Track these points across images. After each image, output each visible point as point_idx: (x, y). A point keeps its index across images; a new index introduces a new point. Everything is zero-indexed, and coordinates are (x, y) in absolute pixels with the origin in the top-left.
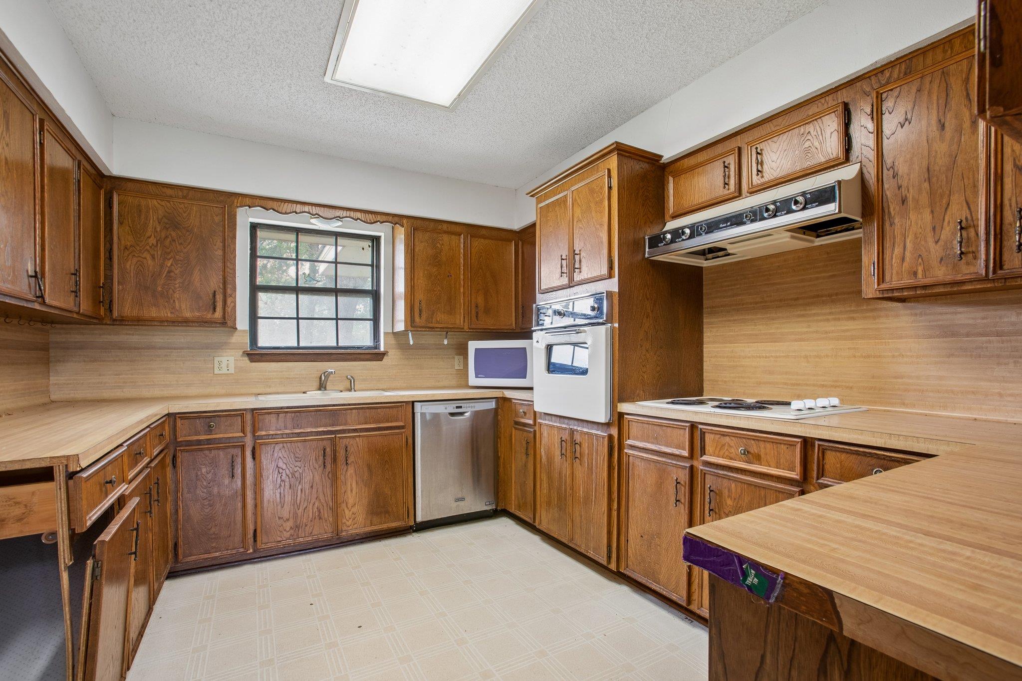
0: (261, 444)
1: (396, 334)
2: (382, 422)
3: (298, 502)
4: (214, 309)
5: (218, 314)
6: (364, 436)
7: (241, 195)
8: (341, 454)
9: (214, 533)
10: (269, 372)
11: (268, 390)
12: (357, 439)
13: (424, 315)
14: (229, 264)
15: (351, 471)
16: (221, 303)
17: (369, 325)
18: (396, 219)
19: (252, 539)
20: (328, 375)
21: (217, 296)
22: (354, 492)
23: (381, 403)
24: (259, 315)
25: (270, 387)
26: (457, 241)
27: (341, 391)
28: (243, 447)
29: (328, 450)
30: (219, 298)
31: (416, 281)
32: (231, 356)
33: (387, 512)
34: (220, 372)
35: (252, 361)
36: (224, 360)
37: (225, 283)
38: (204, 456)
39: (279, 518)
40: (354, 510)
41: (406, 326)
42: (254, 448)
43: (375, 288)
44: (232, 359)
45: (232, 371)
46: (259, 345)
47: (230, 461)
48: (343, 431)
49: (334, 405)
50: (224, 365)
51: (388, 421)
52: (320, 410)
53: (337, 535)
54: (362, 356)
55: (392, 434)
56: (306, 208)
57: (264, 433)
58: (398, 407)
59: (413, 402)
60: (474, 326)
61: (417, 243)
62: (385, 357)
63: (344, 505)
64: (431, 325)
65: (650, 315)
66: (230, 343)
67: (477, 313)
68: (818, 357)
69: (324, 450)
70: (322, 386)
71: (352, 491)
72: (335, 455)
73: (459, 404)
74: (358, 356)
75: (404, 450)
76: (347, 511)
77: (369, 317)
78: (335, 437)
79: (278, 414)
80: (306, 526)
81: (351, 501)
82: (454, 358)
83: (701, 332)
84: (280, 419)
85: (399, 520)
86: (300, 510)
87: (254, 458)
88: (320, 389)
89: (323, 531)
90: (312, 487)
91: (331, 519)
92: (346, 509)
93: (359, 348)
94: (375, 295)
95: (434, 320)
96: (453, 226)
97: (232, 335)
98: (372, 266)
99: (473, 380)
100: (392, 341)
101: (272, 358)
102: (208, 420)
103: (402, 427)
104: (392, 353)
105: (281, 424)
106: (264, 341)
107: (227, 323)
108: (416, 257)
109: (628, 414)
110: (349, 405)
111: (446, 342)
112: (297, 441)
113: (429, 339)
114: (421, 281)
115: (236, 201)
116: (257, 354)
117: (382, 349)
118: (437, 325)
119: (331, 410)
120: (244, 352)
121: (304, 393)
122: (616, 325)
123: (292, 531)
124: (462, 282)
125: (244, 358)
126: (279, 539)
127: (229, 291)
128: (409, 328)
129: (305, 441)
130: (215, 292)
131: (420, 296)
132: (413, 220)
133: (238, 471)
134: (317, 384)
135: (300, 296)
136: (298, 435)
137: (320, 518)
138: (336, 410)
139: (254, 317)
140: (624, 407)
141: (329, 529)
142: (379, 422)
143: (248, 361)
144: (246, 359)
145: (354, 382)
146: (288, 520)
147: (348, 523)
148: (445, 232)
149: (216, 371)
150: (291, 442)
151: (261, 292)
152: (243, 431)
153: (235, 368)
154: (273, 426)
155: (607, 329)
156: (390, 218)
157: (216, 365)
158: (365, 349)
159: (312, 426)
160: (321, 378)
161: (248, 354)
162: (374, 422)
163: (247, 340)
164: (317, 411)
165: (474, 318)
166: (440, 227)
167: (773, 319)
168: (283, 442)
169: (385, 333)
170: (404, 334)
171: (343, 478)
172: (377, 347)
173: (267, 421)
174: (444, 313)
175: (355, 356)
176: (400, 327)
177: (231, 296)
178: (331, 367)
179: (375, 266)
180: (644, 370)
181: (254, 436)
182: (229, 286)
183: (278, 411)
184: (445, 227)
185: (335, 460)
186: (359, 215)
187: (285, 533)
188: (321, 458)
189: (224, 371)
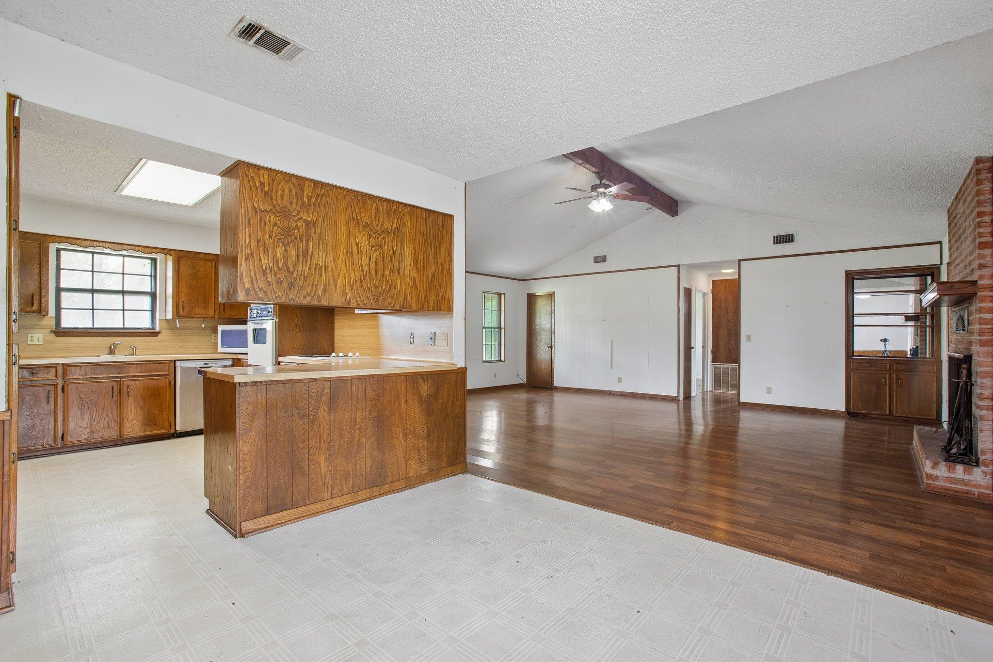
0: (68, 384)
1: (167, 320)
2: (154, 372)
3: (94, 418)
4: (33, 305)
5: (36, 307)
6: (141, 380)
7: (53, 236)
8: (124, 390)
9: (34, 435)
10: (71, 343)
11: (70, 355)
12: (136, 381)
13: (186, 310)
14: (43, 277)
15: (131, 400)
16: (37, 301)
17: (149, 314)
18: (167, 252)
19: (60, 439)
20: (116, 345)
21: (35, 297)
22: (133, 412)
23: (153, 361)
24: (62, 307)
25: (71, 353)
26: (210, 265)
27: (126, 356)
28: (56, 385)
29: (115, 388)
30: (36, 298)
31: (180, 289)
32: (41, 333)
33: (155, 424)
34: (32, 343)
35: (57, 336)
36: (36, 336)
37: (40, 289)
38: (27, 390)
39: (80, 427)
40: (133, 423)
41: (173, 316)
42: (63, 386)
43: (153, 291)
44: (41, 335)
45: (41, 342)
46: (62, 326)
47: (46, 393)
48: (127, 377)
49: (120, 362)
50: (35, 339)
51: (157, 372)
52: (110, 365)
53: (121, 437)
54: (142, 334)
55: (159, 379)
56: (101, 244)
57: (70, 377)
58: (164, 363)
59: (175, 361)
60: (221, 316)
61: (181, 266)
62: (160, 335)
63: (125, 420)
64: (191, 316)
65: (299, 315)
66: (40, 325)
67: (224, 309)
68: (365, 336)
69: (113, 388)
70: (111, 352)
71: (131, 411)
72: (120, 391)
73: (206, 362)
74: (139, 334)
75: (168, 388)
76: (128, 424)
77: (148, 309)
78: (121, 380)
79: (81, 366)
80: (99, 431)
81: (131, 417)
82: (211, 335)
83: (333, 324)
84: (82, 370)
85: (164, 429)
86: (95, 423)
87: (63, 392)
88: (110, 354)
89: (111, 434)
90: (104, 409)
91: (116, 428)
92: (127, 422)
93: (140, 329)
94: (153, 295)
95: (193, 312)
96: (208, 255)
97: (42, 320)
98: (151, 276)
99: (221, 349)
100: (165, 324)
101: (74, 334)
102: (31, 370)
103: (167, 375)
104: (164, 332)
105: (83, 372)
106: (66, 323)
107: (41, 312)
108: (180, 275)
109: (281, 362)
110: (131, 362)
111: (203, 326)
112: (94, 382)
113: (192, 323)
114: (184, 289)
115: (49, 239)
116: (60, 332)
117: (158, 329)
118: (195, 316)
119: (118, 365)
120: (51, 331)
121: (98, 356)
122: (278, 320)
123: (89, 435)
124: (213, 290)
125: (51, 335)
126: (80, 439)
127: (43, 294)
128: (175, 317)
129: (99, 382)
130: (33, 294)
131: (183, 298)
132: (178, 252)
133: (52, 400)
134: (108, 351)
135: (95, 295)
136: (95, 378)
137: (109, 427)
138: (122, 364)
139: (58, 308)
140: (281, 359)
141: (115, 434)
142: (151, 372)
143: (55, 337)
144: (53, 335)
145: (136, 350)
146: (86, 428)
147: (128, 431)
148: (201, 259)
149: (29, 342)
150: (90, 383)
151: (64, 292)
152: (56, 376)
153: (44, 341)
154: (76, 373)
155: (273, 322)
156: (162, 251)
157: (29, 339)
158: (145, 330)
159: (104, 374)
160: (111, 347)
161: (55, 332)
162: (147, 372)
163: (53, 322)
164: (108, 365)
165: (222, 312)
166: (198, 256)
167: (354, 319)
168: (84, 383)
169: (160, 320)
170: (173, 320)
171: (125, 404)
172: (154, 328)
173: (73, 370)
174: (200, 308)
175: (138, 334)
176: (170, 316)
177: (45, 297)
178: (118, 340)
179: (154, 277)
180: (295, 341)
181: (64, 379)
182: (44, 291)
183: (81, 365)
184: (202, 256)
185: (120, 393)
186: (140, 248)
187: (84, 435)
188: (111, 392)
189: (36, 342)
